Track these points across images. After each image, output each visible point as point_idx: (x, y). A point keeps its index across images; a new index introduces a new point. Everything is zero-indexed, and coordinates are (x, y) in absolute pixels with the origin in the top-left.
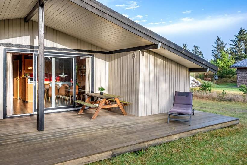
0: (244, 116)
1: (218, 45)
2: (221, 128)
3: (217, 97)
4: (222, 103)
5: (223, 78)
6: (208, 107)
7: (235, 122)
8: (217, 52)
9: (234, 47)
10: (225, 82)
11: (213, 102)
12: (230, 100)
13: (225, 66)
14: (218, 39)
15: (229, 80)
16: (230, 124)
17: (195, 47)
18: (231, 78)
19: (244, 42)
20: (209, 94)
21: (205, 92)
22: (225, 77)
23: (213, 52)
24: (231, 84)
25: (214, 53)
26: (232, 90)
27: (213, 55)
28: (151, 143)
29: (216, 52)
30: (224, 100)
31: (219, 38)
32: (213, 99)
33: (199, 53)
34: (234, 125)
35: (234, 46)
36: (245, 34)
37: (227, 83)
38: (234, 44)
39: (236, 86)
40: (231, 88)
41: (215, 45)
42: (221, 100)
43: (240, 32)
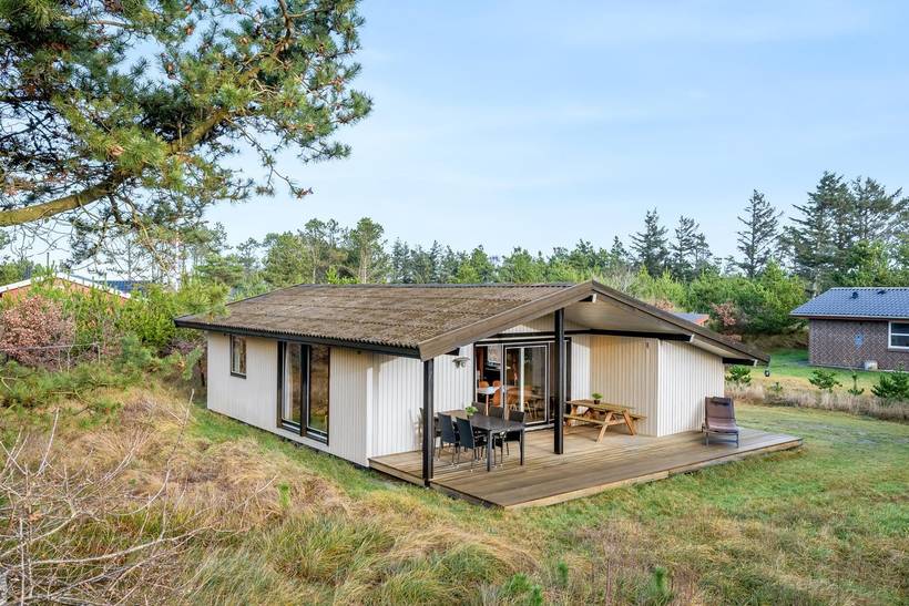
0: (812, 434)
1: (757, 217)
2: (778, 451)
3: (763, 397)
4: (774, 410)
5: (775, 334)
6: (749, 419)
7: (796, 444)
8: (754, 238)
9: (807, 227)
10: (779, 346)
11: (757, 409)
12: (790, 404)
13: (779, 303)
14: (757, 198)
15: (788, 341)
16: (789, 445)
17: (684, 222)
18: (796, 336)
19: (834, 214)
20: (747, 389)
21: (738, 383)
22: (780, 333)
23: (741, 237)
24: (794, 350)
25: (745, 240)
26: (796, 375)
27: (742, 248)
28: (701, 464)
29: (750, 237)
30: (778, 404)
31: (759, 193)
32: (757, 401)
33: (696, 240)
34: (794, 448)
35: (805, 223)
36: (836, 190)
37: (784, 350)
38: (806, 220)
39: (805, 360)
40: (795, 368)
41: (749, 217)
42: (772, 404)
43: (823, 181)
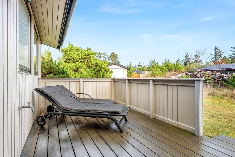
1: (216, 53)
17: (195, 56)
23: (212, 59)
29: (215, 59)
31: (217, 47)
41: (214, 54)
